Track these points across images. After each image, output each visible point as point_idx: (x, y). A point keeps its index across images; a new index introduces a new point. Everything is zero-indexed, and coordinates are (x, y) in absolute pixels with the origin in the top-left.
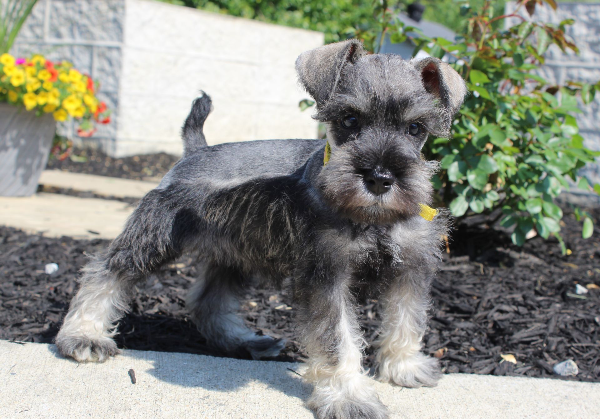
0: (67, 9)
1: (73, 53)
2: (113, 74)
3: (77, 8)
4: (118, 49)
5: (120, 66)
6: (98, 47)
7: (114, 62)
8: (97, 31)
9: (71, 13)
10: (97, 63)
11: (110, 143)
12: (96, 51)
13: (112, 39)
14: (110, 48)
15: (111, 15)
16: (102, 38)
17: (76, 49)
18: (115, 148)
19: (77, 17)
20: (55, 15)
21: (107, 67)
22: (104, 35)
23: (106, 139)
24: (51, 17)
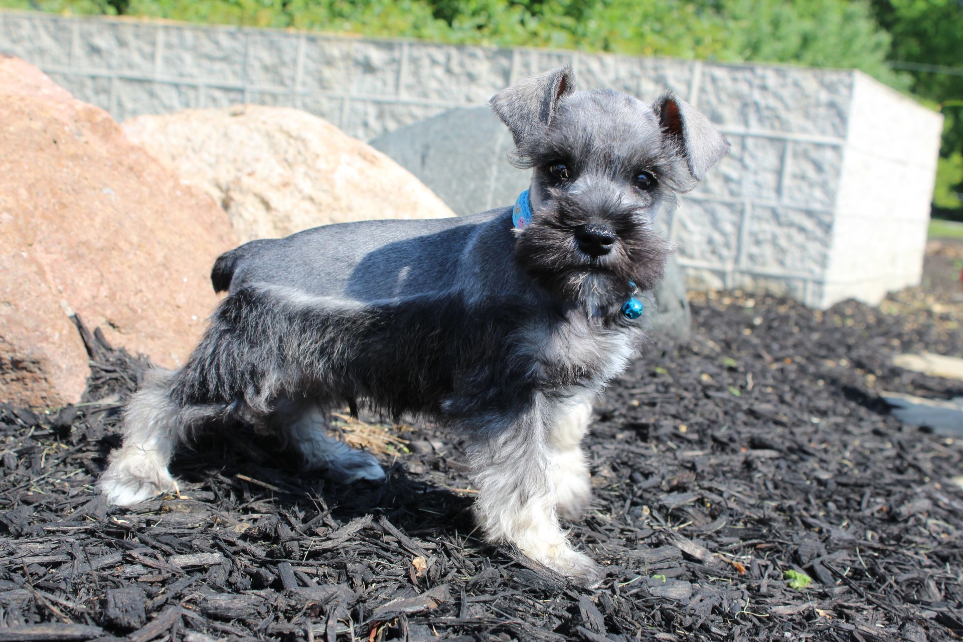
0: (735, 80)
1: (744, 147)
2: (824, 185)
3: (757, 82)
4: (836, 148)
5: (838, 173)
6: (796, 142)
7: (826, 167)
8: (794, 119)
9: (744, 88)
10: (790, 166)
11: (811, 287)
12: (790, 148)
13: (823, 132)
14: (819, 146)
15: (824, 96)
16: (804, 130)
17: (750, 142)
18: (821, 296)
19: (757, 96)
20: (709, 87)
21: (811, 172)
22: (809, 125)
23: (805, 281)
24: (702, 90)
